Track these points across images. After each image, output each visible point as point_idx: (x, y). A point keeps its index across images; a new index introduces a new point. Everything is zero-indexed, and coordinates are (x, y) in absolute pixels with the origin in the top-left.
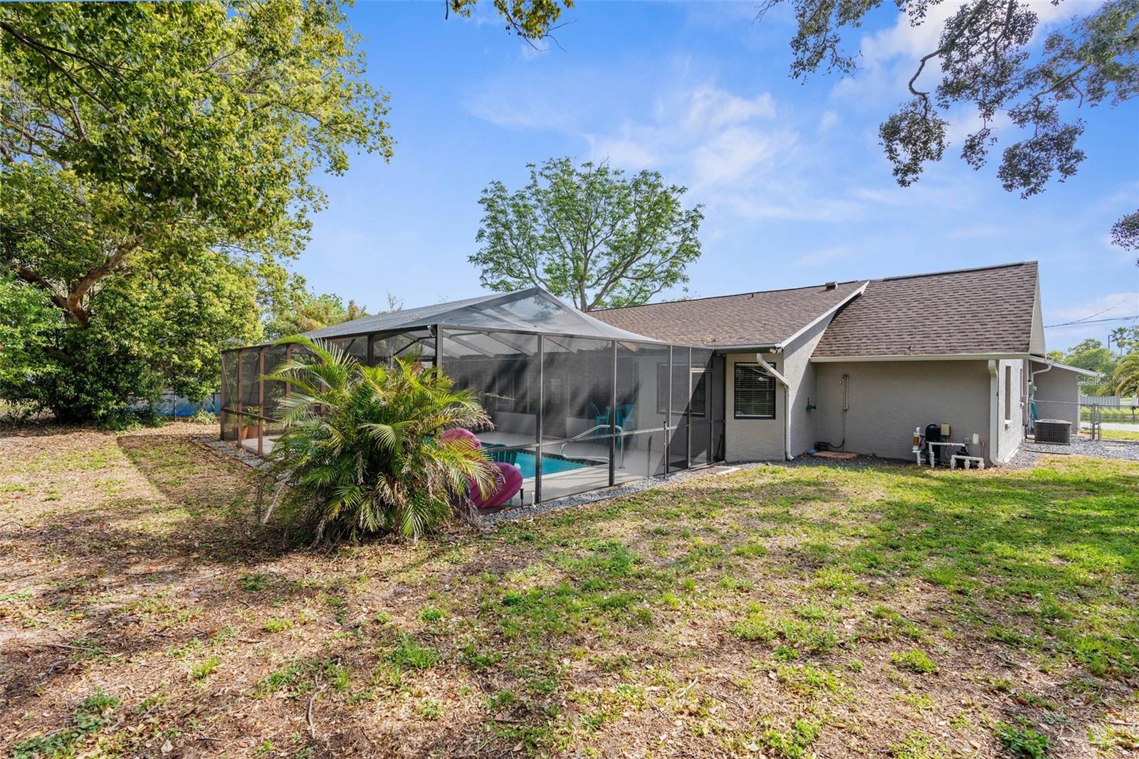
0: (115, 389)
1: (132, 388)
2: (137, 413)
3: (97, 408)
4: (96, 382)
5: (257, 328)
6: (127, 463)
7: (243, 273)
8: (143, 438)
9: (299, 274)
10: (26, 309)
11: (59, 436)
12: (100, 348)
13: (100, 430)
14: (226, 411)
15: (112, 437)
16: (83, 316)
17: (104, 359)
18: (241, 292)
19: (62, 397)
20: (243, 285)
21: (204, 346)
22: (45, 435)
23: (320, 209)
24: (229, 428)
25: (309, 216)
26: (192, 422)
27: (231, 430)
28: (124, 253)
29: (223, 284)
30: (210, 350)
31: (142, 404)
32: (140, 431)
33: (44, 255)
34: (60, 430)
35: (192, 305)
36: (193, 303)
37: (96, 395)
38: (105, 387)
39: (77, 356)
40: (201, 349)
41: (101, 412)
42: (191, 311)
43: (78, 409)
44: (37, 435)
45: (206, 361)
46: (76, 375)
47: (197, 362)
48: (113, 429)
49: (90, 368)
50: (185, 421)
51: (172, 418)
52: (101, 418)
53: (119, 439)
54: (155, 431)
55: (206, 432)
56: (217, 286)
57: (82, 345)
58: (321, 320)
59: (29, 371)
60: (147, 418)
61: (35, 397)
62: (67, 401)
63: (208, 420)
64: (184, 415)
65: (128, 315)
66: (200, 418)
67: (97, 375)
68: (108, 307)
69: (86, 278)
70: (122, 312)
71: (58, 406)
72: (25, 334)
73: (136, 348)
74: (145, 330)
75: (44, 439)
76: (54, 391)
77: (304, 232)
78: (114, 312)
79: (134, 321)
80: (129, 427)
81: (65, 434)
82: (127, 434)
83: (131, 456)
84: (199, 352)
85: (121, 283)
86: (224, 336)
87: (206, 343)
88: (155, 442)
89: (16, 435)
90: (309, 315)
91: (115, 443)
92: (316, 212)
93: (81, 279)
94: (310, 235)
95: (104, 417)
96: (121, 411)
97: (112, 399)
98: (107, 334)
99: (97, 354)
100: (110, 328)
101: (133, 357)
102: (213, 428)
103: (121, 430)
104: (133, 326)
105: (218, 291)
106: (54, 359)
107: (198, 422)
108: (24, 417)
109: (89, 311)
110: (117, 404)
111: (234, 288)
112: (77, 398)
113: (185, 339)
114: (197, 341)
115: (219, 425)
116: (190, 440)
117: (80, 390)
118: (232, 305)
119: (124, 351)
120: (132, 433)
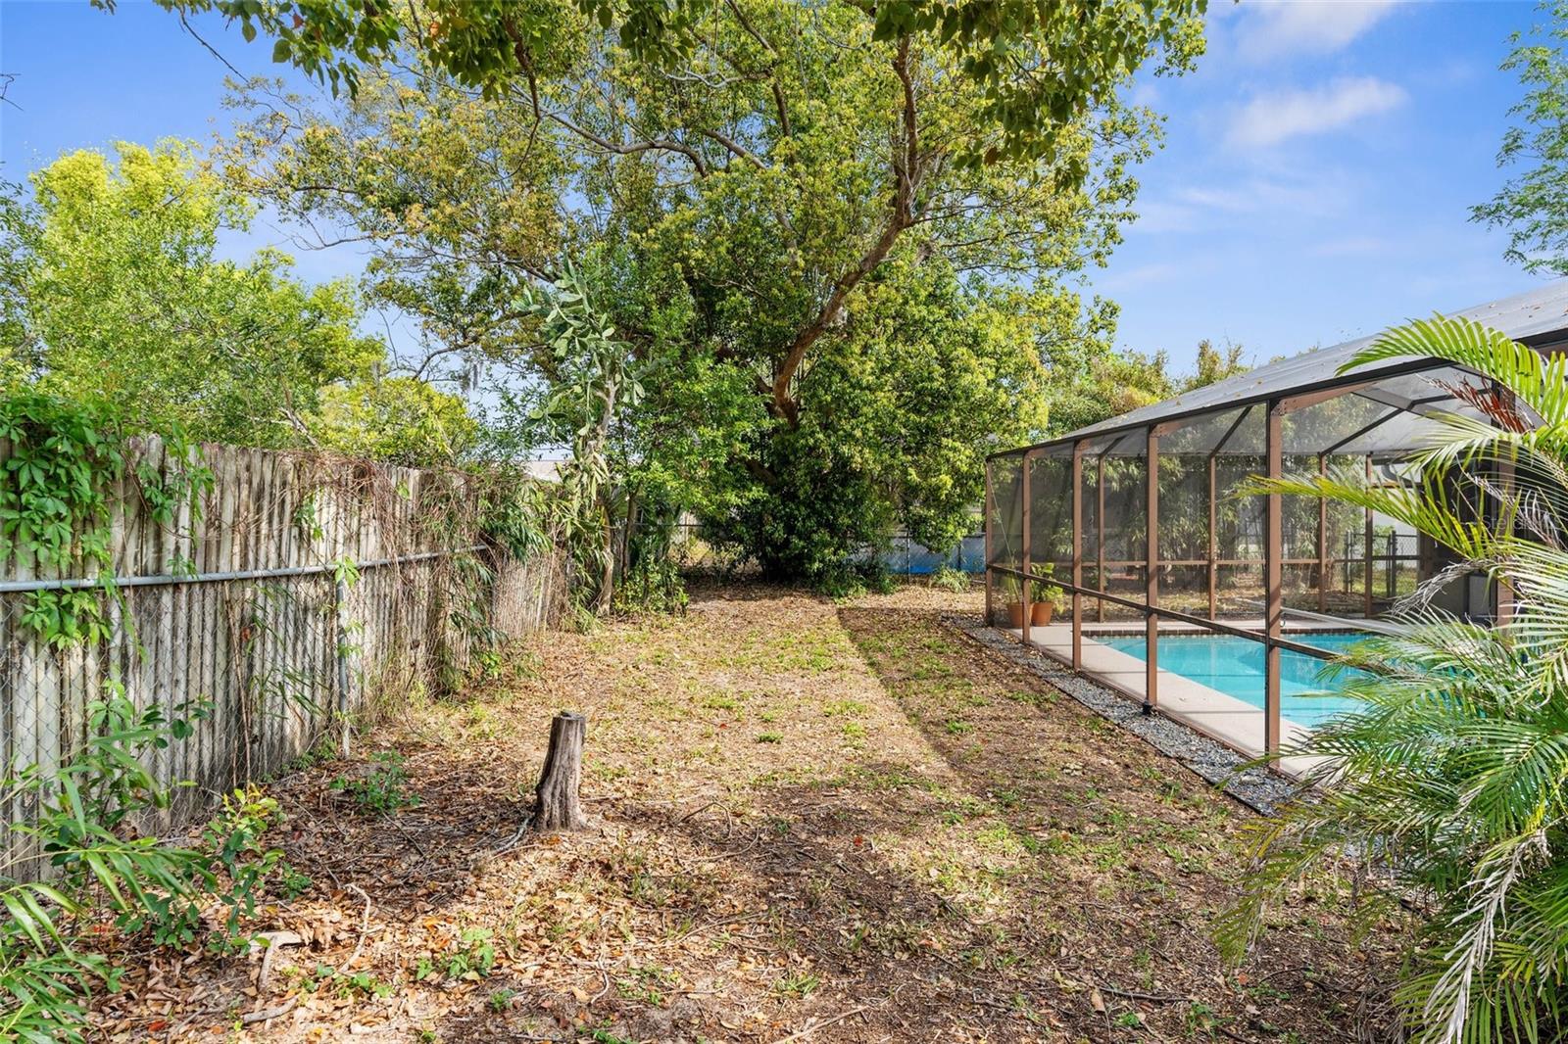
0: (833, 528)
1: (853, 526)
2: (859, 568)
3: (811, 560)
4: (809, 517)
5: (1039, 411)
6: (859, 663)
7: (1011, 309)
8: (871, 612)
9: (1104, 299)
10: (728, 402)
11: (767, 602)
12: (813, 461)
13: (814, 596)
14: (995, 570)
15: (829, 608)
16: (790, 410)
17: (817, 478)
18: (1012, 344)
19: (770, 542)
20: (1013, 329)
21: (955, 450)
22: (752, 599)
23: (1147, 154)
24: (1001, 601)
25: (1129, 170)
26: (934, 586)
27: (1004, 607)
28: (844, 294)
29: (985, 329)
30: (962, 455)
31: (864, 554)
32: (864, 599)
33: (746, 317)
34: (769, 591)
35: (936, 375)
36: (938, 370)
37: (809, 538)
38: (819, 524)
39: (785, 477)
40: (951, 454)
41: (816, 565)
42: (936, 385)
43: (789, 560)
44: (744, 599)
45: (960, 478)
46: (785, 506)
47: (947, 480)
48: (831, 594)
49: (801, 494)
50: (924, 585)
51: (905, 577)
52: (816, 575)
53: (840, 612)
54: (886, 601)
55: (960, 607)
56: (975, 336)
57: (792, 458)
58: (1147, 386)
59: (732, 497)
60: (872, 576)
61: (741, 541)
62: (777, 548)
63: (957, 584)
64: (921, 574)
65: (846, 402)
66: (944, 580)
67: (810, 505)
68: (821, 392)
69: (795, 346)
70: (840, 399)
71: (765, 554)
72: (728, 437)
73: (861, 458)
74: (870, 426)
75: (752, 606)
76: (761, 532)
77: (1120, 206)
78: (829, 398)
79: (854, 413)
80: (851, 592)
81: (774, 598)
82: (849, 604)
83: (863, 649)
84: (948, 461)
85: (839, 351)
86: (985, 430)
87: (958, 444)
88: (892, 622)
89: (720, 597)
90: (1124, 379)
91: (835, 618)
92: (1140, 161)
93: (788, 349)
94: (1133, 209)
95: (820, 574)
96: (839, 565)
97: (826, 545)
98: (821, 436)
99: (810, 471)
100: (826, 427)
101: (853, 473)
102: (974, 601)
103: (840, 596)
104: (854, 421)
105: (975, 342)
106: (760, 481)
107: (943, 587)
108: (729, 570)
109: (798, 403)
110: (835, 554)
111: (1001, 336)
112: (787, 542)
113: (924, 439)
114: (945, 441)
115: (983, 594)
116: (939, 620)
117: (790, 529)
118: (998, 369)
119: (842, 463)
120: (856, 602)
